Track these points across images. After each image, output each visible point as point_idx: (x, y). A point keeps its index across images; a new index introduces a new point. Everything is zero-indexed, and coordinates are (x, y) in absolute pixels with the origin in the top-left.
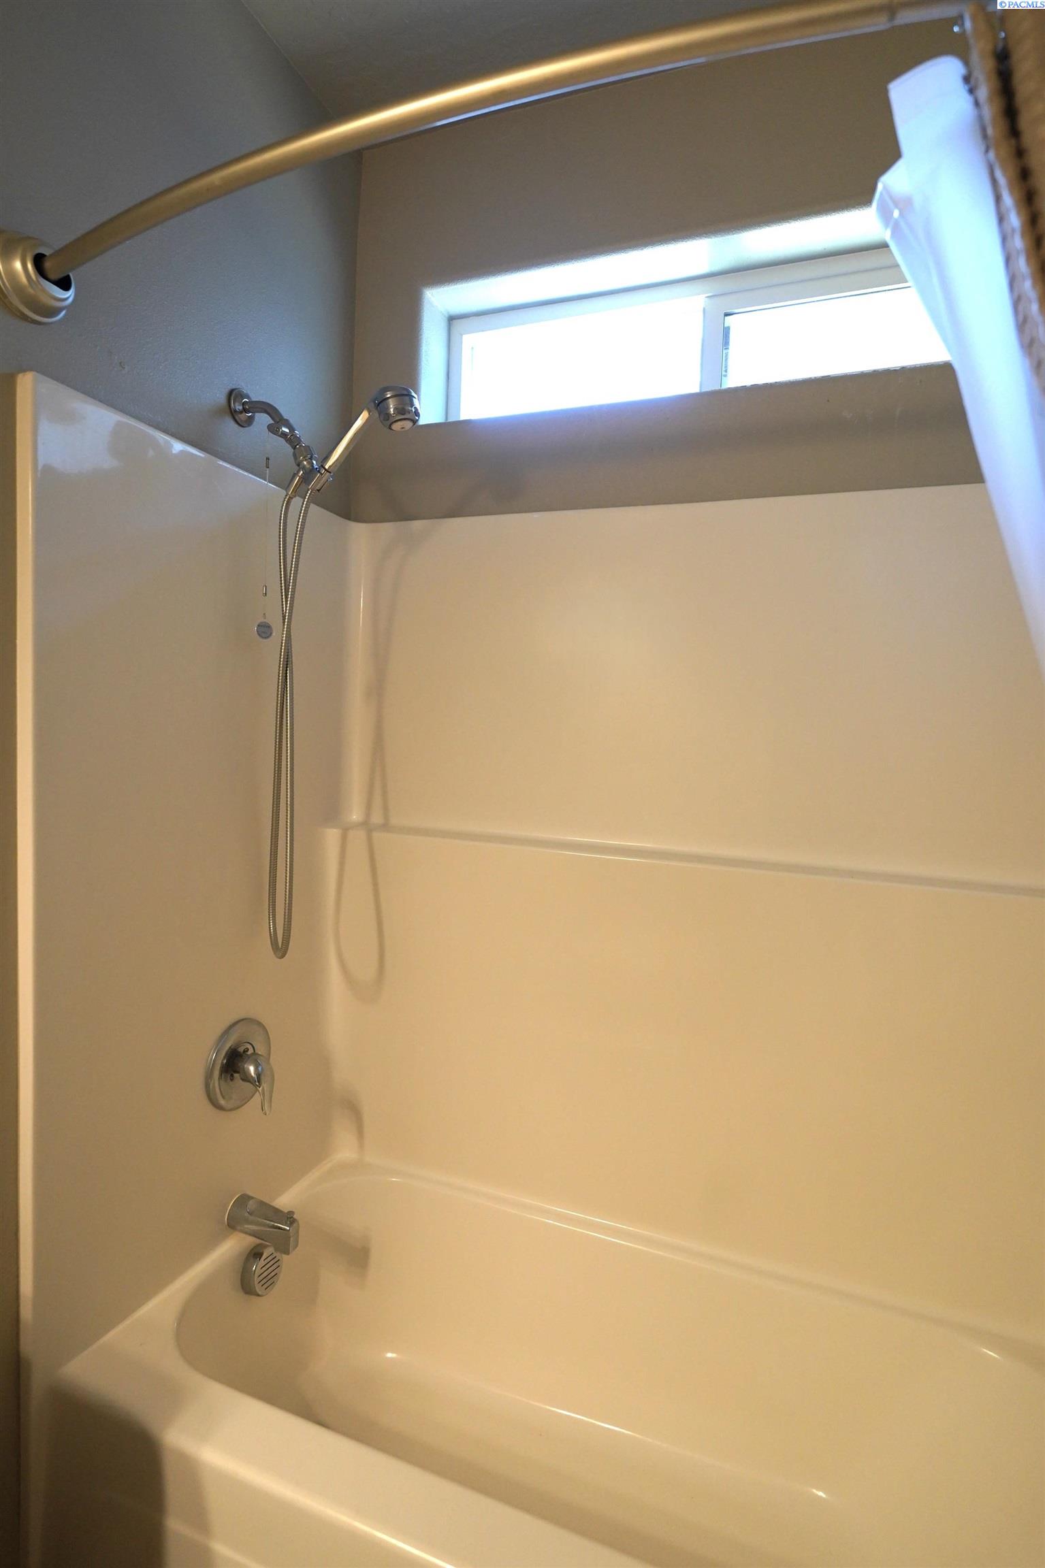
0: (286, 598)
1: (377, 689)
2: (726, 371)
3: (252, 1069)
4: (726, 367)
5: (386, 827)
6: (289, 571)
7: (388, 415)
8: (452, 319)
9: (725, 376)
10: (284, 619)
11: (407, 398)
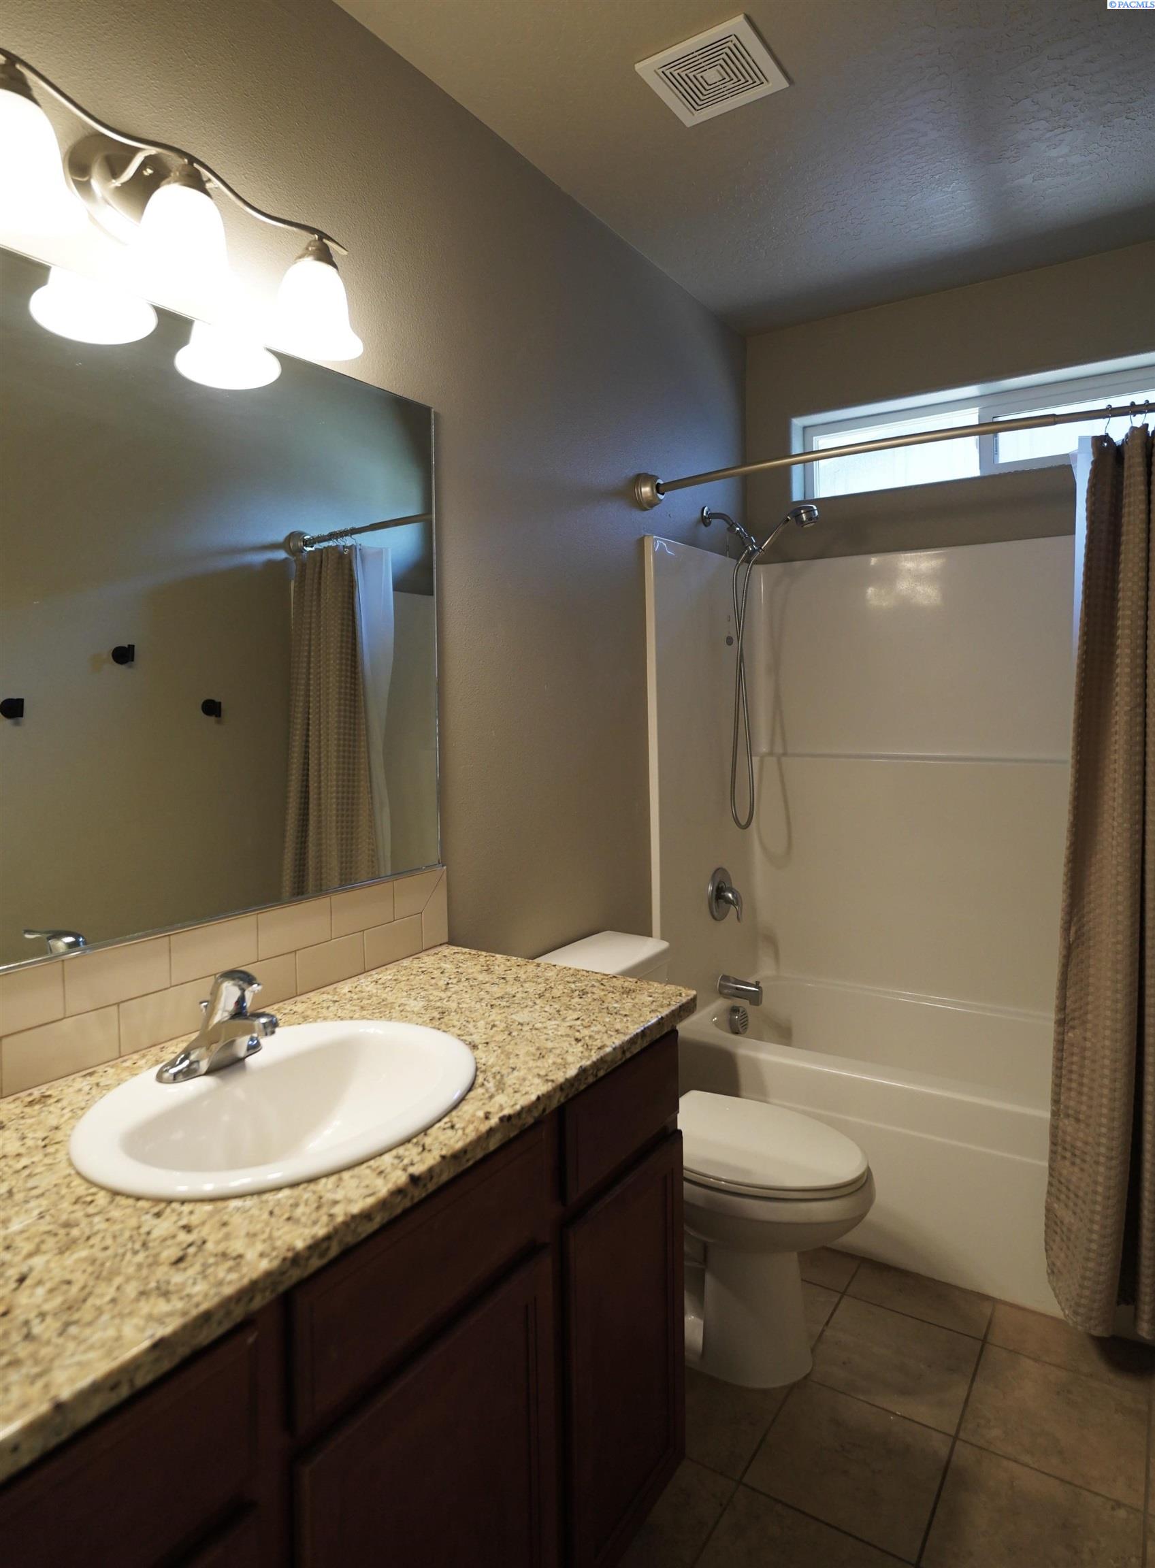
0: (739, 627)
1: (775, 667)
2: (997, 451)
3: (730, 895)
4: (996, 448)
5: (785, 754)
6: (740, 613)
7: (802, 522)
8: (805, 428)
9: (996, 454)
10: (738, 640)
11: (812, 512)
